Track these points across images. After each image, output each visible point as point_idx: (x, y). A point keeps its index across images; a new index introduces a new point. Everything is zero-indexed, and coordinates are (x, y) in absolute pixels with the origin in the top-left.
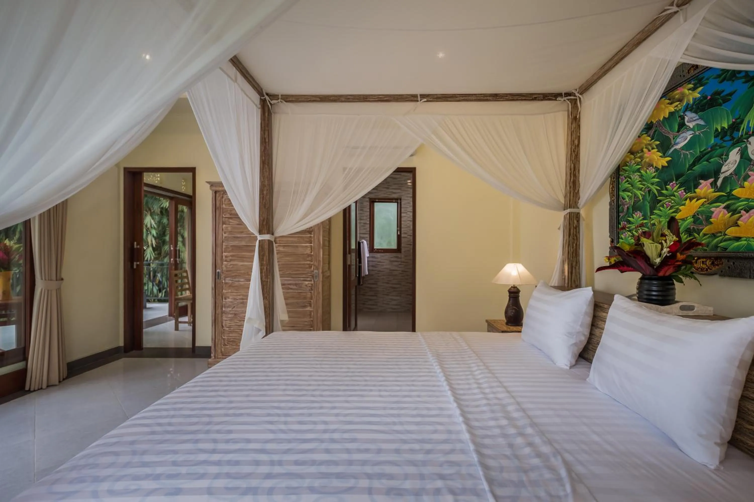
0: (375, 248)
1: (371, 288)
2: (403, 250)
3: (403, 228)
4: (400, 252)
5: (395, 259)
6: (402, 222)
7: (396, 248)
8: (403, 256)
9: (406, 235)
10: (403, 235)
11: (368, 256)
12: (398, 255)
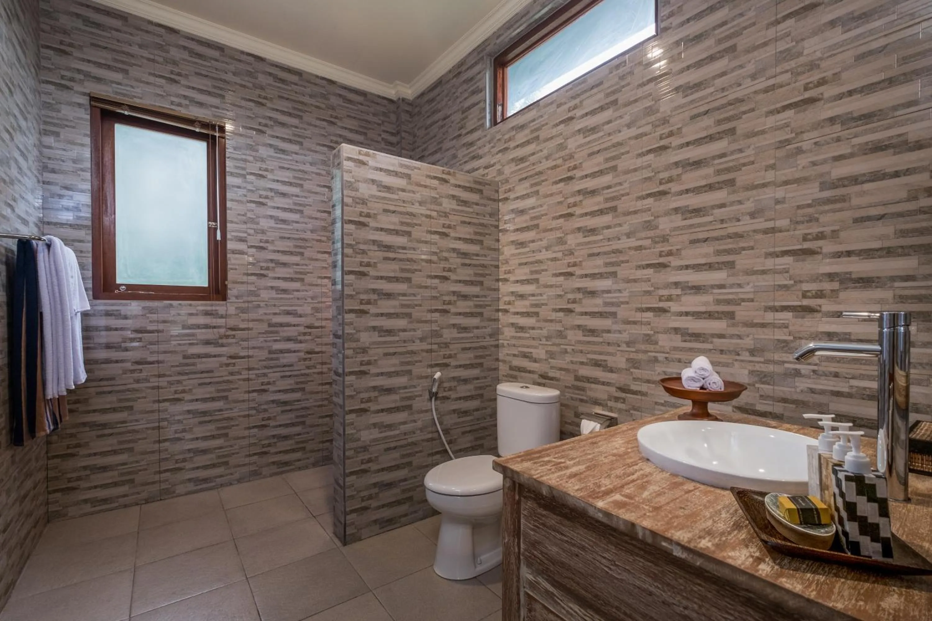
0: (118, 281)
1: (104, 426)
2: (233, 291)
3: (232, 222)
4: (224, 298)
5: (202, 320)
6: (229, 204)
7: (206, 285)
8: (232, 310)
9: (242, 246)
10: (230, 245)
11: (87, 307)
12: (219, 307)
